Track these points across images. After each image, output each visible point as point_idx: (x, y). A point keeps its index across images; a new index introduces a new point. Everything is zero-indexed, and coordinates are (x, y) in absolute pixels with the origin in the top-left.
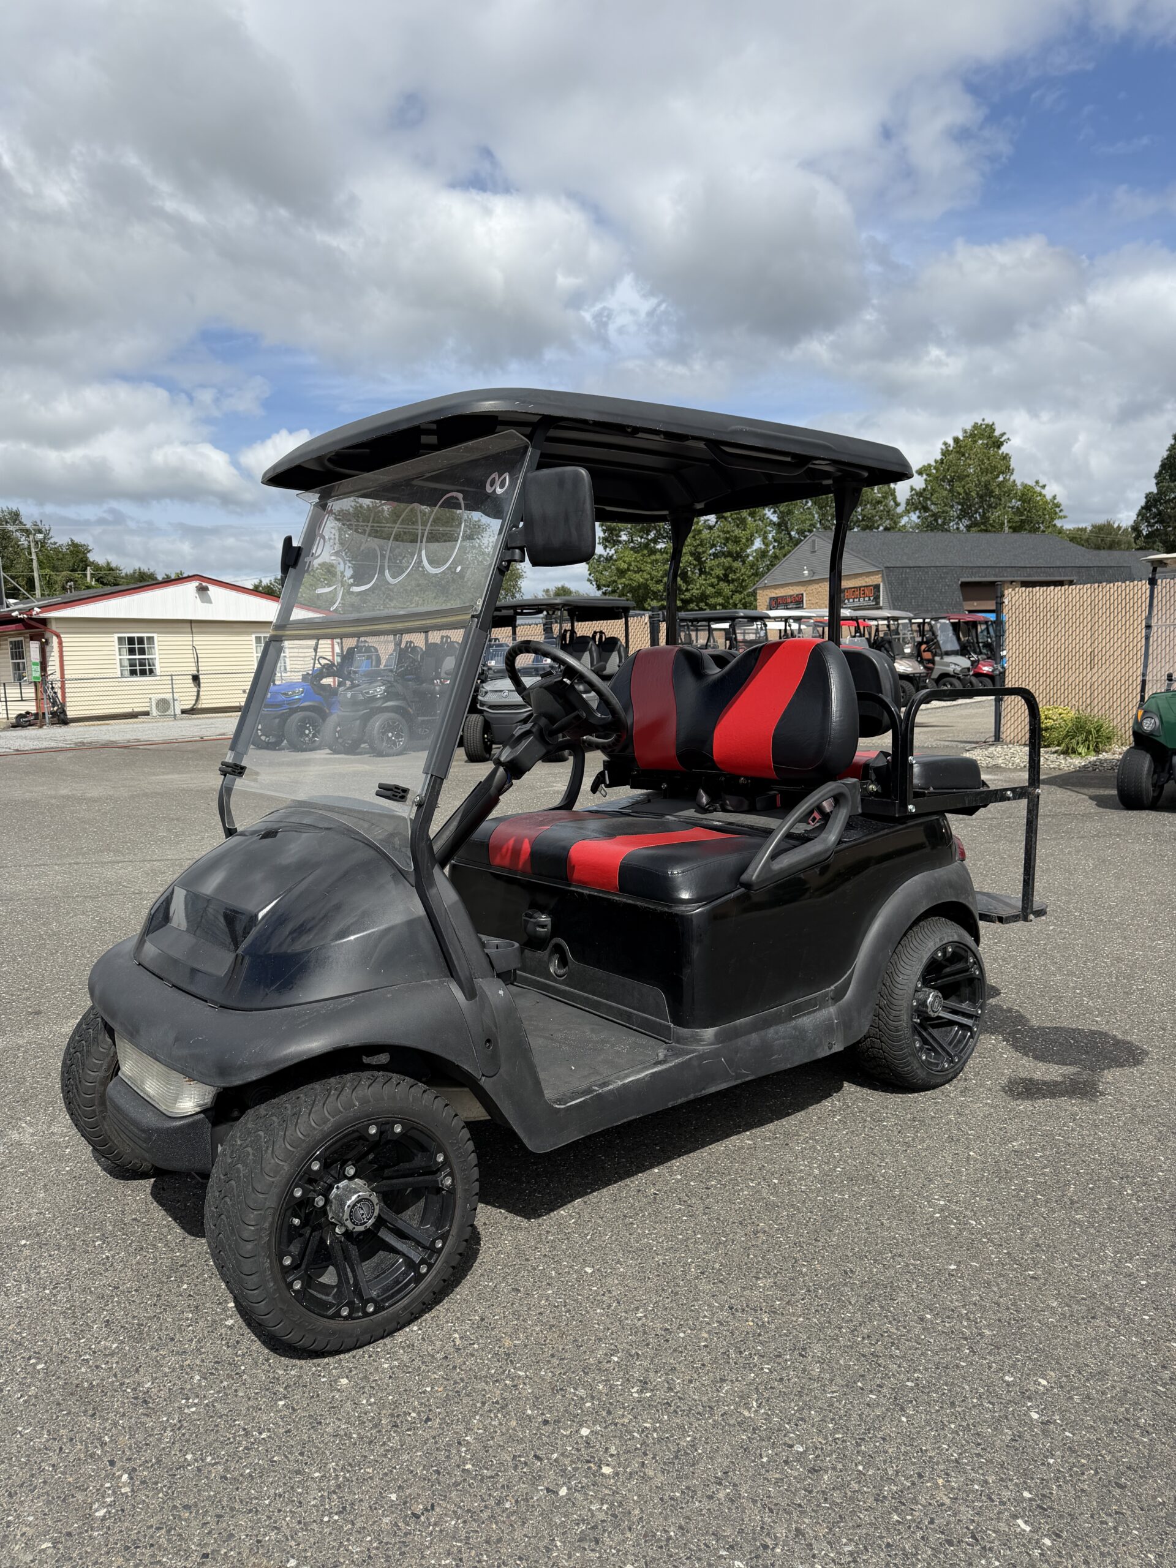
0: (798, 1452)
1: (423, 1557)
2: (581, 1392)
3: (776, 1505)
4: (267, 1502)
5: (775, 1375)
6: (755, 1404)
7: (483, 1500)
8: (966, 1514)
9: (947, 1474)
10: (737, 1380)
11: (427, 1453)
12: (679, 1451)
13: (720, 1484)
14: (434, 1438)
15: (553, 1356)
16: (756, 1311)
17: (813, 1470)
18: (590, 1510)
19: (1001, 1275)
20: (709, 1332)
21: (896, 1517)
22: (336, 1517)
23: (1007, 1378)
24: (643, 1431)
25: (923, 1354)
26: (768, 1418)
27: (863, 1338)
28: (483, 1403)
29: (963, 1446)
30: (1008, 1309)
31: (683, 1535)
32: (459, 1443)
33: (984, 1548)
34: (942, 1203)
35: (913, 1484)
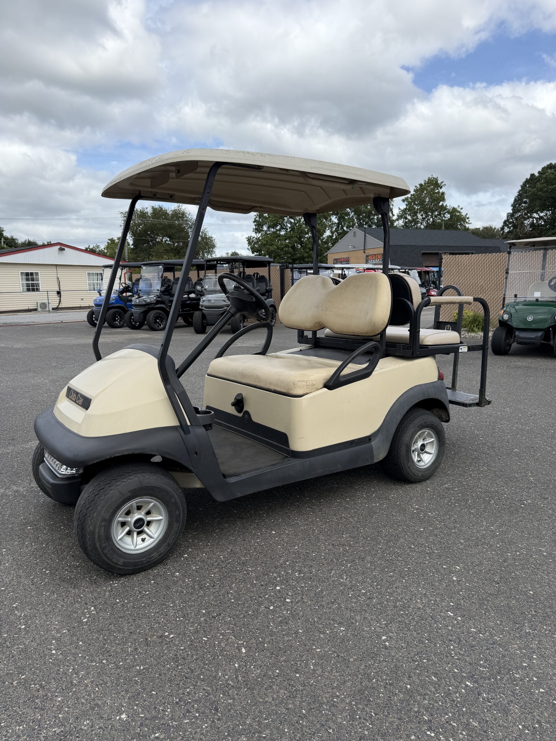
0: (363, 593)
1: (219, 630)
2: (275, 575)
3: (355, 610)
4: (153, 614)
5: (352, 568)
6: (345, 577)
7: (240, 611)
8: (429, 611)
9: (421, 598)
10: (337, 569)
11: (215, 597)
12: (316, 593)
13: (333, 604)
14: (217, 592)
15: (262, 563)
16: (343, 546)
17: (369, 598)
18: (283, 613)
19: (441, 532)
20: (325, 553)
21: (402, 612)
22: (182, 619)
23: (444, 567)
24: (301, 587)
25: (410, 559)
26: (351, 582)
27: (387, 554)
28: (236, 580)
29: (427, 589)
30: (444, 543)
31: (320, 620)
32: (228, 593)
33: (436, 621)
34: (417, 507)
35: (408, 601)
